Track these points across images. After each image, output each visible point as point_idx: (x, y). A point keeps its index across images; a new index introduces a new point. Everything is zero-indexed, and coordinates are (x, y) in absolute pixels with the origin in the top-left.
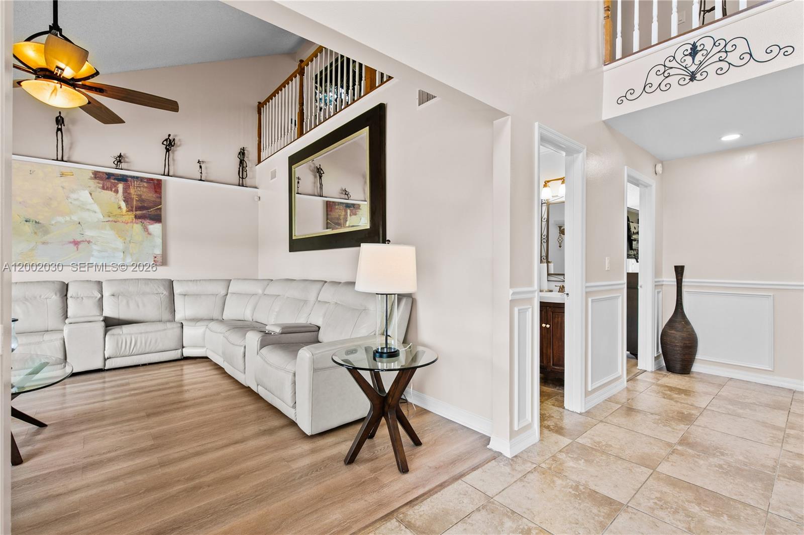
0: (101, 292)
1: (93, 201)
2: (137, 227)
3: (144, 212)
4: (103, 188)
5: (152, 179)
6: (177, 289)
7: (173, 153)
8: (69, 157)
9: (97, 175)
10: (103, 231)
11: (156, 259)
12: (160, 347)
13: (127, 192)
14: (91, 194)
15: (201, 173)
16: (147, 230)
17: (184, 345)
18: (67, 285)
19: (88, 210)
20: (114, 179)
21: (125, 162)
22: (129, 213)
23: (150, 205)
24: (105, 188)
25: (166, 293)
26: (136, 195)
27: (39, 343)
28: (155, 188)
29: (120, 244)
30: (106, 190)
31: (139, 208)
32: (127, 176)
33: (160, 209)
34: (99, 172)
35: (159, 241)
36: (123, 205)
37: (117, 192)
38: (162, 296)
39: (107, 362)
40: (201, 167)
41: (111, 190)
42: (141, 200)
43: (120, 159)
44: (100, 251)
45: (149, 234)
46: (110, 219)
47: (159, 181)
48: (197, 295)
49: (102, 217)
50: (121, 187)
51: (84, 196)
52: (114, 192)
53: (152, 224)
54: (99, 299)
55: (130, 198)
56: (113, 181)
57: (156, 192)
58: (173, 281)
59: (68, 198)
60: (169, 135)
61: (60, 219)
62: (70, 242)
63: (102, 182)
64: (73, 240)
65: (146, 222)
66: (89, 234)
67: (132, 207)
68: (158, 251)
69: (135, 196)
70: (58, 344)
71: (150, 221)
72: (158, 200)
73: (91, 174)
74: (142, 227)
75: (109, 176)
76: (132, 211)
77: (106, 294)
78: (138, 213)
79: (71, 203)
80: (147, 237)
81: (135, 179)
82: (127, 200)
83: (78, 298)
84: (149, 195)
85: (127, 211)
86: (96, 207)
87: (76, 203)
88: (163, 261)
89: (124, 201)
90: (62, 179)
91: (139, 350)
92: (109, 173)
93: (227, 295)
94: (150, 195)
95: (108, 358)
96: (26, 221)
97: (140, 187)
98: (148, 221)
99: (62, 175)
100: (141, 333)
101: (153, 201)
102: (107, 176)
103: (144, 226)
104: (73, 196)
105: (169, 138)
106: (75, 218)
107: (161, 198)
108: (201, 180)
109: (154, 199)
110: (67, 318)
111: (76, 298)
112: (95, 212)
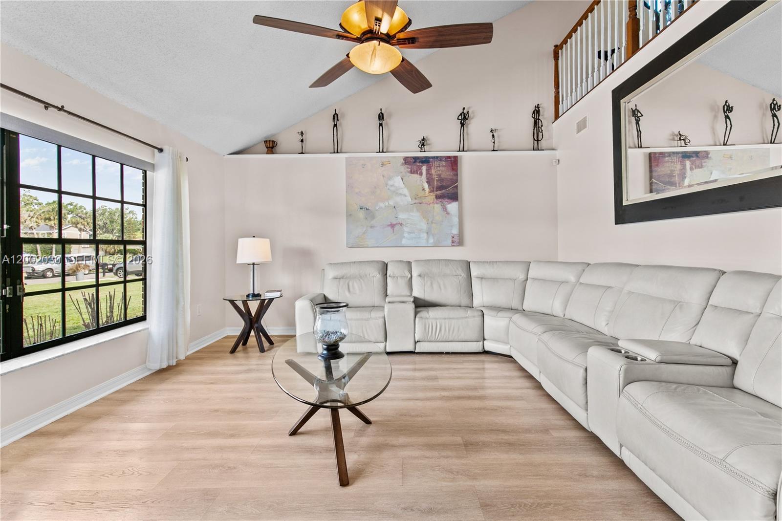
0: (411, 272)
1: (402, 185)
2: (437, 207)
3: (443, 191)
4: (411, 172)
5: (449, 157)
6: (475, 272)
7: (467, 127)
8: (387, 149)
9: (407, 161)
10: (411, 214)
11: (454, 239)
12: (462, 336)
13: (429, 173)
14: (402, 179)
15: (494, 143)
16: (446, 209)
17: (486, 337)
18: (387, 264)
19: (401, 194)
20: (419, 162)
21: (427, 145)
22: (431, 194)
23: (448, 183)
24: (413, 171)
25: (464, 275)
26: (437, 175)
27: (368, 319)
28: (452, 166)
29: (424, 225)
30: (413, 173)
31: (439, 188)
32: (429, 158)
33: (457, 187)
34: (408, 157)
35: (456, 220)
36: (426, 186)
37: (421, 174)
38: (460, 278)
39: (418, 344)
40: (493, 136)
41: (417, 173)
42: (441, 180)
43: (423, 143)
44: (409, 233)
45: (448, 213)
46: (417, 201)
47: (456, 158)
48: (494, 279)
49: (410, 200)
50: (424, 168)
51: (397, 181)
52: (419, 175)
53: (449, 204)
54: (410, 279)
55: (432, 179)
56: (418, 164)
57: (453, 169)
58: (469, 263)
59: (387, 185)
60: (464, 109)
61: (382, 205)
62: (388, 225)
63: (410, 166)
64: (390, 224)
65: (445, 201)
66: (402, 216)
67: (433, 188)
68: (455, 231)
69: (435, 176)
70: (381, 321)
71: (448, 201)
72: (455, 178)
73: (402, 160)
74: (441, 207)
75: (416, 159)
76: (433, 191)
77: (415, 274)
78: (439, 192)
79: (389, 189)
80: (446, 217)
81: (435, 160)
82: (429, 181)
83: (394, 277)
84: (447, 174)
85: (430, 192)
86: (406, 191)
87: (392, 189)
88: (459, 241)
89: (427, 182)
90: (383, 168)
91: (443, 337)
92: (415, 157)
93: (527, 280)
95: (418, 342)
96: (361, 209)
97: (440, 166)
98: (446, 200)
99: (383, 165)
100: (445, 319)
101: (451, 179)
102: (414, 160)
103: (444, 206)
104: (390, 183)
105: (463, 112)
106: (391, 203)
107: (457, 175)
108: (494, 150)
109: (451, 178)
110: (387, 296)
111: (393, 277)
112: (406, 196)
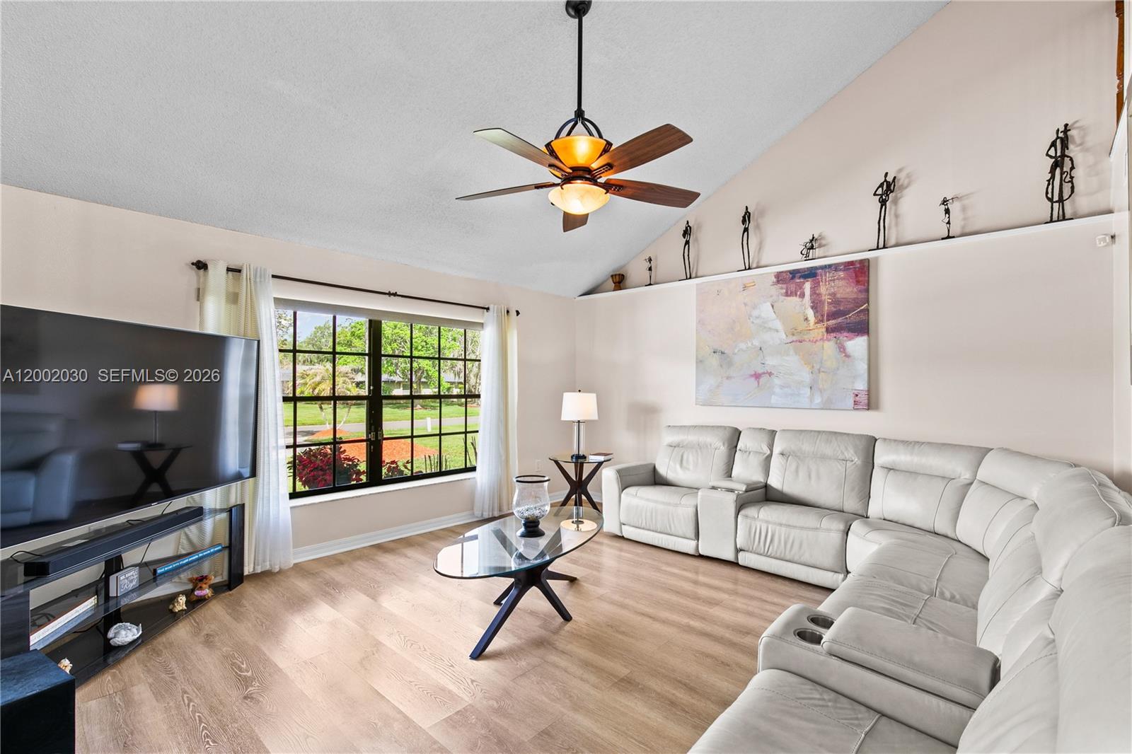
0: (771, 447)
1: (774, 316)
2: (829, 346)
3: (840, 320)
4: (787, 295)
5: (852, 263)
6: (883, 456)
9: (780, 278)
10: (787, 358)
11: (857, 399)
12: (806, 557)
13: (815, 293)
14: (773, 306)
15: (949, 223)
16: (844, 349)
18: (740, 432)
19: (770, 329)
20: (800, 278)
22: (819, 325)
23: (848, 306)
24: (789, 293)
25: (857, 461)
26: (829, 294)
28: (856, 276)
29: (806, 376)
30: (790, 296)
31: (832, 316)
32: (816, 268)
33: (867, 310)
34: (782, 272)
35: (862, 367)
36: (810, 314)
37: (802, 296)
38: (849, 464)
39: (741, 554)
40: (947, 211)
41: (796, 295)
42: (836, 301)
43: (812, 245)
44: (782, 387)
45: (847, 356)
46: (795, 338)
47: (866, 261)
48: (912, 473)
49: (784, 336)
50: (807, 286)
51: (766, 310)
52: (800, 297)
53: (850, 340)
54: (767, 457)
55: (820, 301)
56: (798, 281)
57: (858, 282)
58: (876, 440)
59: (750, 316)
60: (886, 174)
61: (743, 346)
62: (752, 376)
63: (784, 286)
64: (753, 373)
65: (843, 336)
66: (771, 362)
67: (822, 316)
68: (861, 385)
69: (827, 297)
71: (847, 335)
72: (862, 296)
73: (773, 277)
74: (836, 346)
75: (794, 274)
76: (822, 321)
77: (777, 450)
78: (832, 322)
79: (753, 323)
80: (844, 362)
81: (827, 270)
82: (816, 306)
83: (746, 452)
84: (844, 289)
85: (816, 323)
86: (778, 325)
87: (757, 321)
88: (870, 401)
89: (812, 308)
90: (745, 293)
91: (776, 552)
92: (794, 270)
93: (971, 484)
94: (849, 290)
95: (741, 550)
96: (714, 352)
97: (834, 280)
98: (845, 334)
99: (745, 288)
101: (854, 299)
102: (791, 276)
103: (840, 343)
104: (755, 313)
105: (885, 180)
106: (756, 343)
107: (867, 291)
108: (949, 237)
109: (855, 296)
110: (731, 477)
112: (777, 331)
